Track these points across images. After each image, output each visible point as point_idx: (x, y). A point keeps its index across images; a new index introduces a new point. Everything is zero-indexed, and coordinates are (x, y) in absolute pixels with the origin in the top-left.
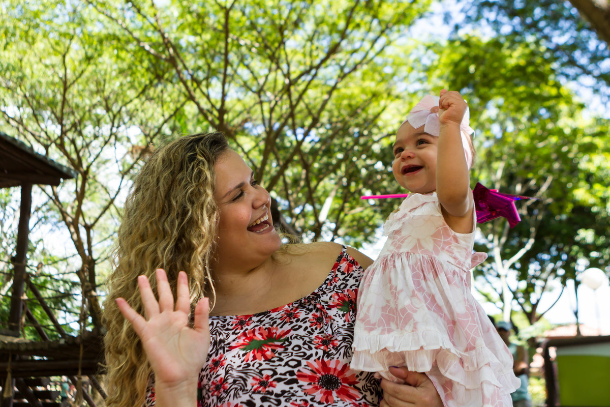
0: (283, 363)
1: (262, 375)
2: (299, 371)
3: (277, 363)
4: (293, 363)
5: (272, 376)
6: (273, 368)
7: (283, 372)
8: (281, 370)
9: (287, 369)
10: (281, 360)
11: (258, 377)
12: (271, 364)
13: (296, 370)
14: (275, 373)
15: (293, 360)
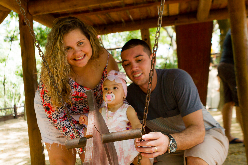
0: (82, 105)
1: (75, 106)
2: (85, 108)
3: (81, 105)
4: (84, 106)
5: (78, 108)
6: (79, 106)
7: (80, 108)
8: (81, 107)
9: (82, 107)
10: (82, 104)
11: (74, 107)
12: (79, 104)
13: (84, 108)
14: (79, 107)
15: (85, 105)
